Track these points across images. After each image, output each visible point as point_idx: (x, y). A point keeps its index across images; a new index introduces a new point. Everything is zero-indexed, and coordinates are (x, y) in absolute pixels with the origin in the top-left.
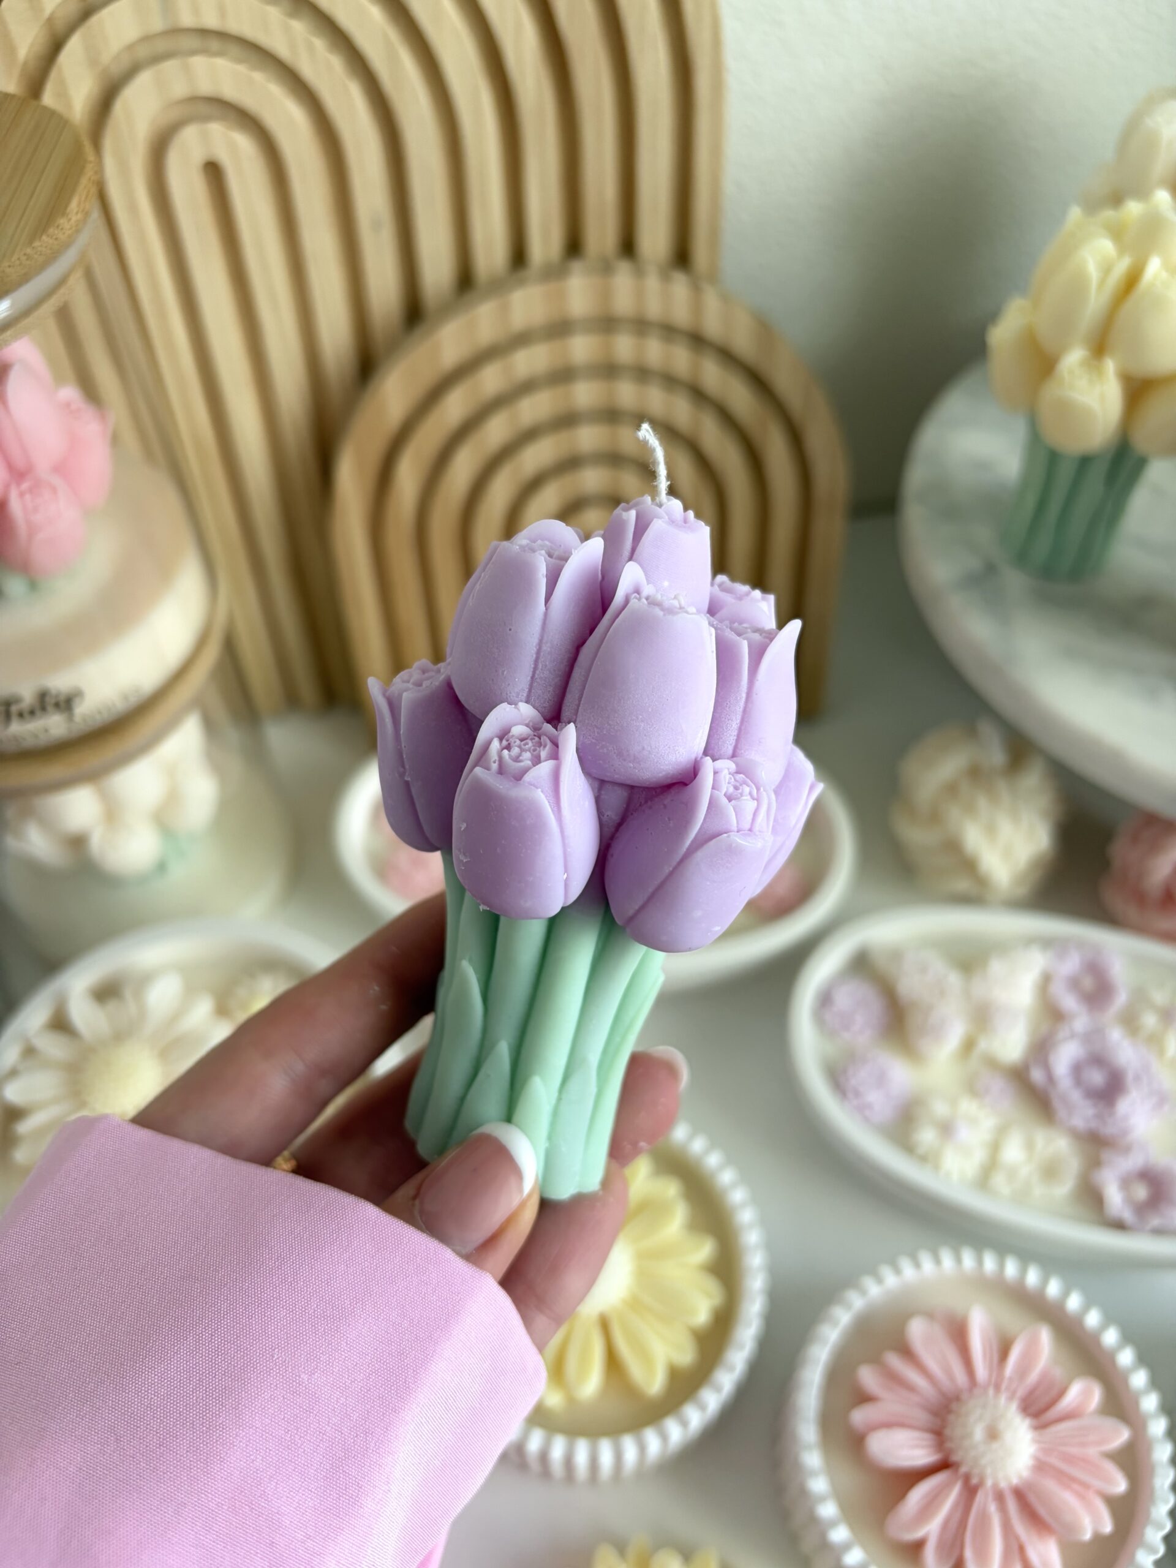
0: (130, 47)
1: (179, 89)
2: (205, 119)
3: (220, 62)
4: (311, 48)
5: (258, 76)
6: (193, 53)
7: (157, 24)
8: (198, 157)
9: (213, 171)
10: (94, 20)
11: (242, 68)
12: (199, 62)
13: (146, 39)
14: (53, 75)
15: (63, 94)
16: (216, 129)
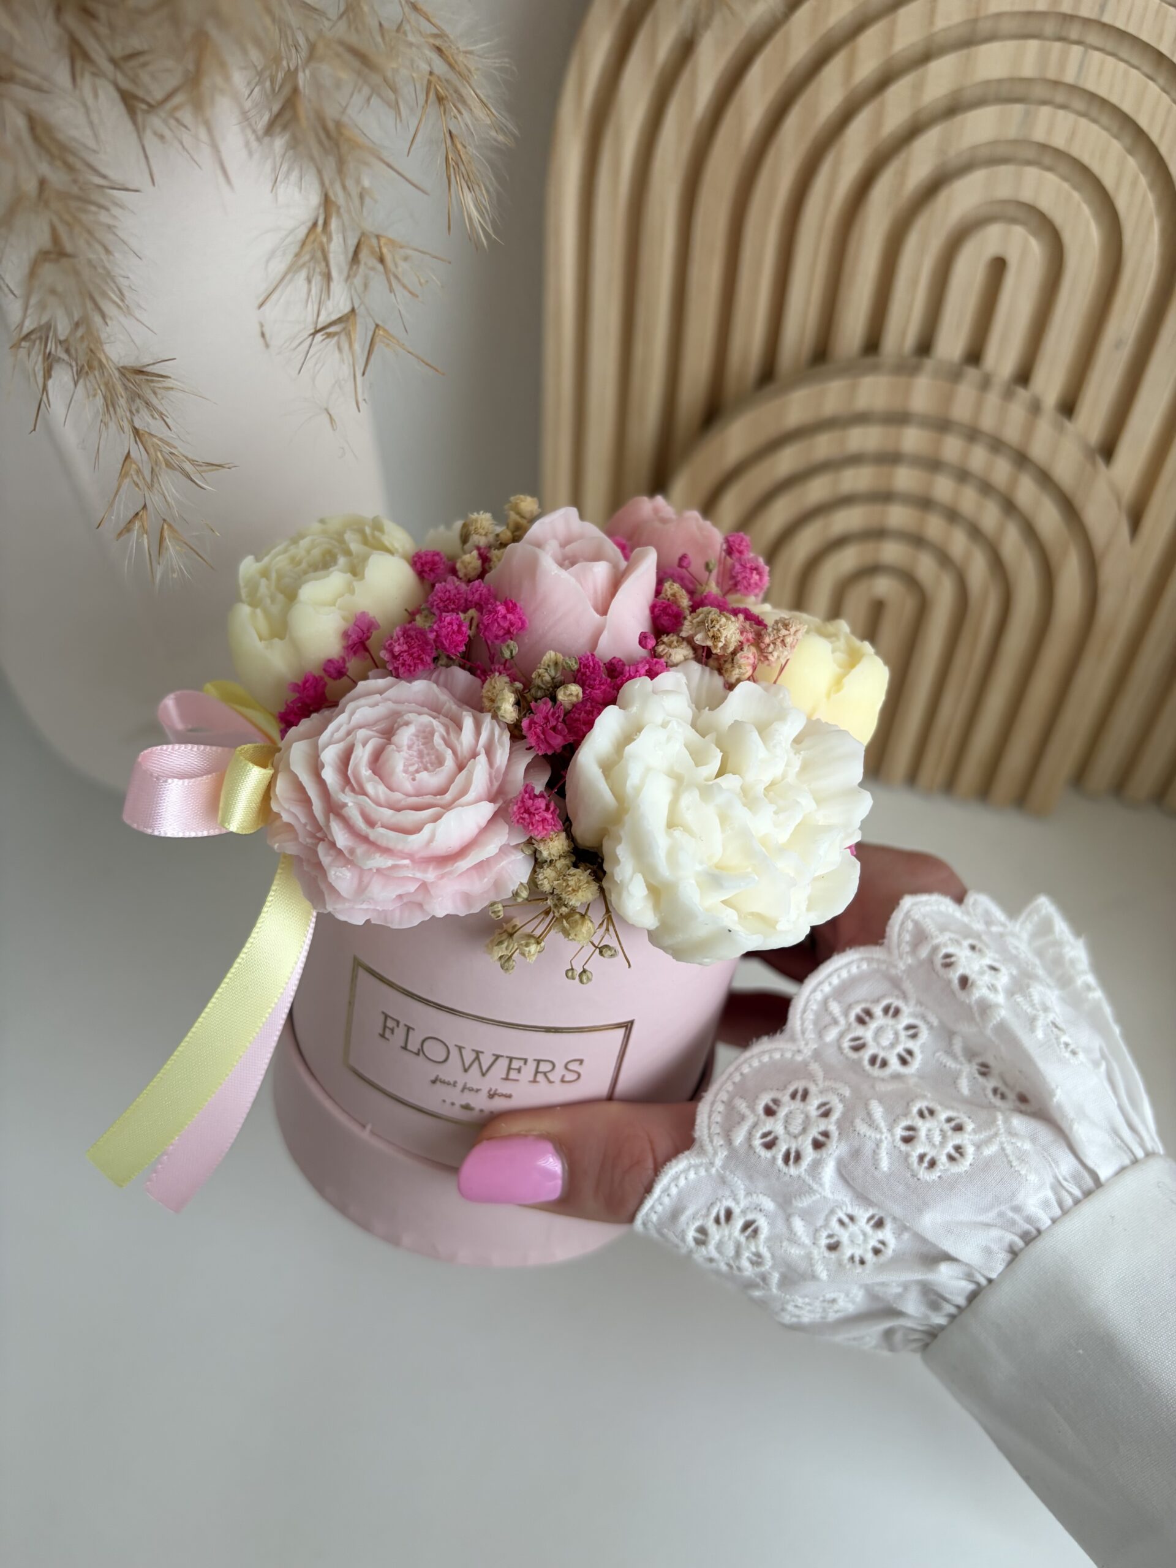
0: (974, 148)
1: (1004, 191)
2: (1013, 220)
3: (1050, 177)
4: (1134, 183)
5: (1076, 195)
6: (1029, 163)
7: (1012, 132)
8: (991, 252)
9: (999, 266)
10: (958, 119)
11: (1066, 186)
12: (1032, 172)
13: (995, 143)
14: (902, 155)
15: (903, 174)
16: (1019, 231)
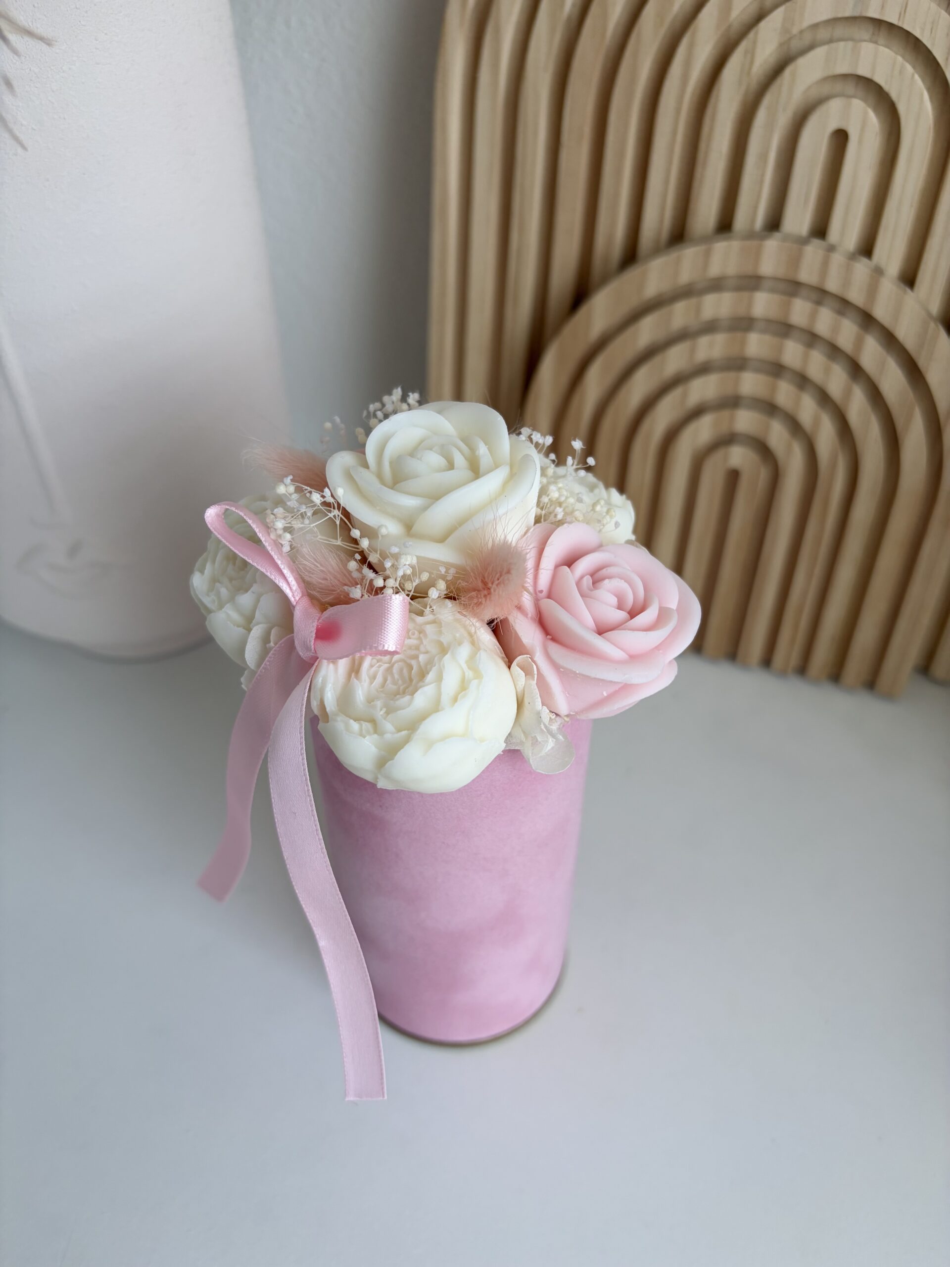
7: (848, 9)
8: (833, 125)
9: (841, 138)
